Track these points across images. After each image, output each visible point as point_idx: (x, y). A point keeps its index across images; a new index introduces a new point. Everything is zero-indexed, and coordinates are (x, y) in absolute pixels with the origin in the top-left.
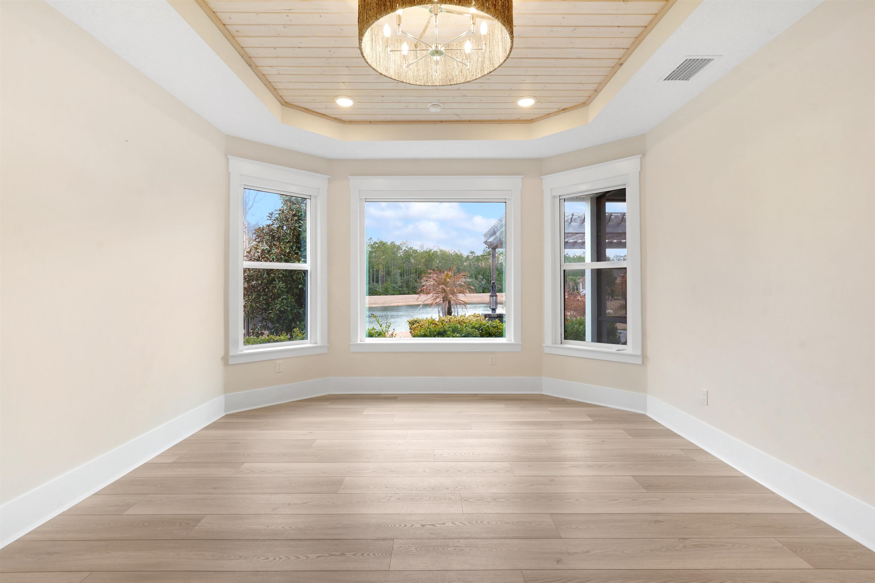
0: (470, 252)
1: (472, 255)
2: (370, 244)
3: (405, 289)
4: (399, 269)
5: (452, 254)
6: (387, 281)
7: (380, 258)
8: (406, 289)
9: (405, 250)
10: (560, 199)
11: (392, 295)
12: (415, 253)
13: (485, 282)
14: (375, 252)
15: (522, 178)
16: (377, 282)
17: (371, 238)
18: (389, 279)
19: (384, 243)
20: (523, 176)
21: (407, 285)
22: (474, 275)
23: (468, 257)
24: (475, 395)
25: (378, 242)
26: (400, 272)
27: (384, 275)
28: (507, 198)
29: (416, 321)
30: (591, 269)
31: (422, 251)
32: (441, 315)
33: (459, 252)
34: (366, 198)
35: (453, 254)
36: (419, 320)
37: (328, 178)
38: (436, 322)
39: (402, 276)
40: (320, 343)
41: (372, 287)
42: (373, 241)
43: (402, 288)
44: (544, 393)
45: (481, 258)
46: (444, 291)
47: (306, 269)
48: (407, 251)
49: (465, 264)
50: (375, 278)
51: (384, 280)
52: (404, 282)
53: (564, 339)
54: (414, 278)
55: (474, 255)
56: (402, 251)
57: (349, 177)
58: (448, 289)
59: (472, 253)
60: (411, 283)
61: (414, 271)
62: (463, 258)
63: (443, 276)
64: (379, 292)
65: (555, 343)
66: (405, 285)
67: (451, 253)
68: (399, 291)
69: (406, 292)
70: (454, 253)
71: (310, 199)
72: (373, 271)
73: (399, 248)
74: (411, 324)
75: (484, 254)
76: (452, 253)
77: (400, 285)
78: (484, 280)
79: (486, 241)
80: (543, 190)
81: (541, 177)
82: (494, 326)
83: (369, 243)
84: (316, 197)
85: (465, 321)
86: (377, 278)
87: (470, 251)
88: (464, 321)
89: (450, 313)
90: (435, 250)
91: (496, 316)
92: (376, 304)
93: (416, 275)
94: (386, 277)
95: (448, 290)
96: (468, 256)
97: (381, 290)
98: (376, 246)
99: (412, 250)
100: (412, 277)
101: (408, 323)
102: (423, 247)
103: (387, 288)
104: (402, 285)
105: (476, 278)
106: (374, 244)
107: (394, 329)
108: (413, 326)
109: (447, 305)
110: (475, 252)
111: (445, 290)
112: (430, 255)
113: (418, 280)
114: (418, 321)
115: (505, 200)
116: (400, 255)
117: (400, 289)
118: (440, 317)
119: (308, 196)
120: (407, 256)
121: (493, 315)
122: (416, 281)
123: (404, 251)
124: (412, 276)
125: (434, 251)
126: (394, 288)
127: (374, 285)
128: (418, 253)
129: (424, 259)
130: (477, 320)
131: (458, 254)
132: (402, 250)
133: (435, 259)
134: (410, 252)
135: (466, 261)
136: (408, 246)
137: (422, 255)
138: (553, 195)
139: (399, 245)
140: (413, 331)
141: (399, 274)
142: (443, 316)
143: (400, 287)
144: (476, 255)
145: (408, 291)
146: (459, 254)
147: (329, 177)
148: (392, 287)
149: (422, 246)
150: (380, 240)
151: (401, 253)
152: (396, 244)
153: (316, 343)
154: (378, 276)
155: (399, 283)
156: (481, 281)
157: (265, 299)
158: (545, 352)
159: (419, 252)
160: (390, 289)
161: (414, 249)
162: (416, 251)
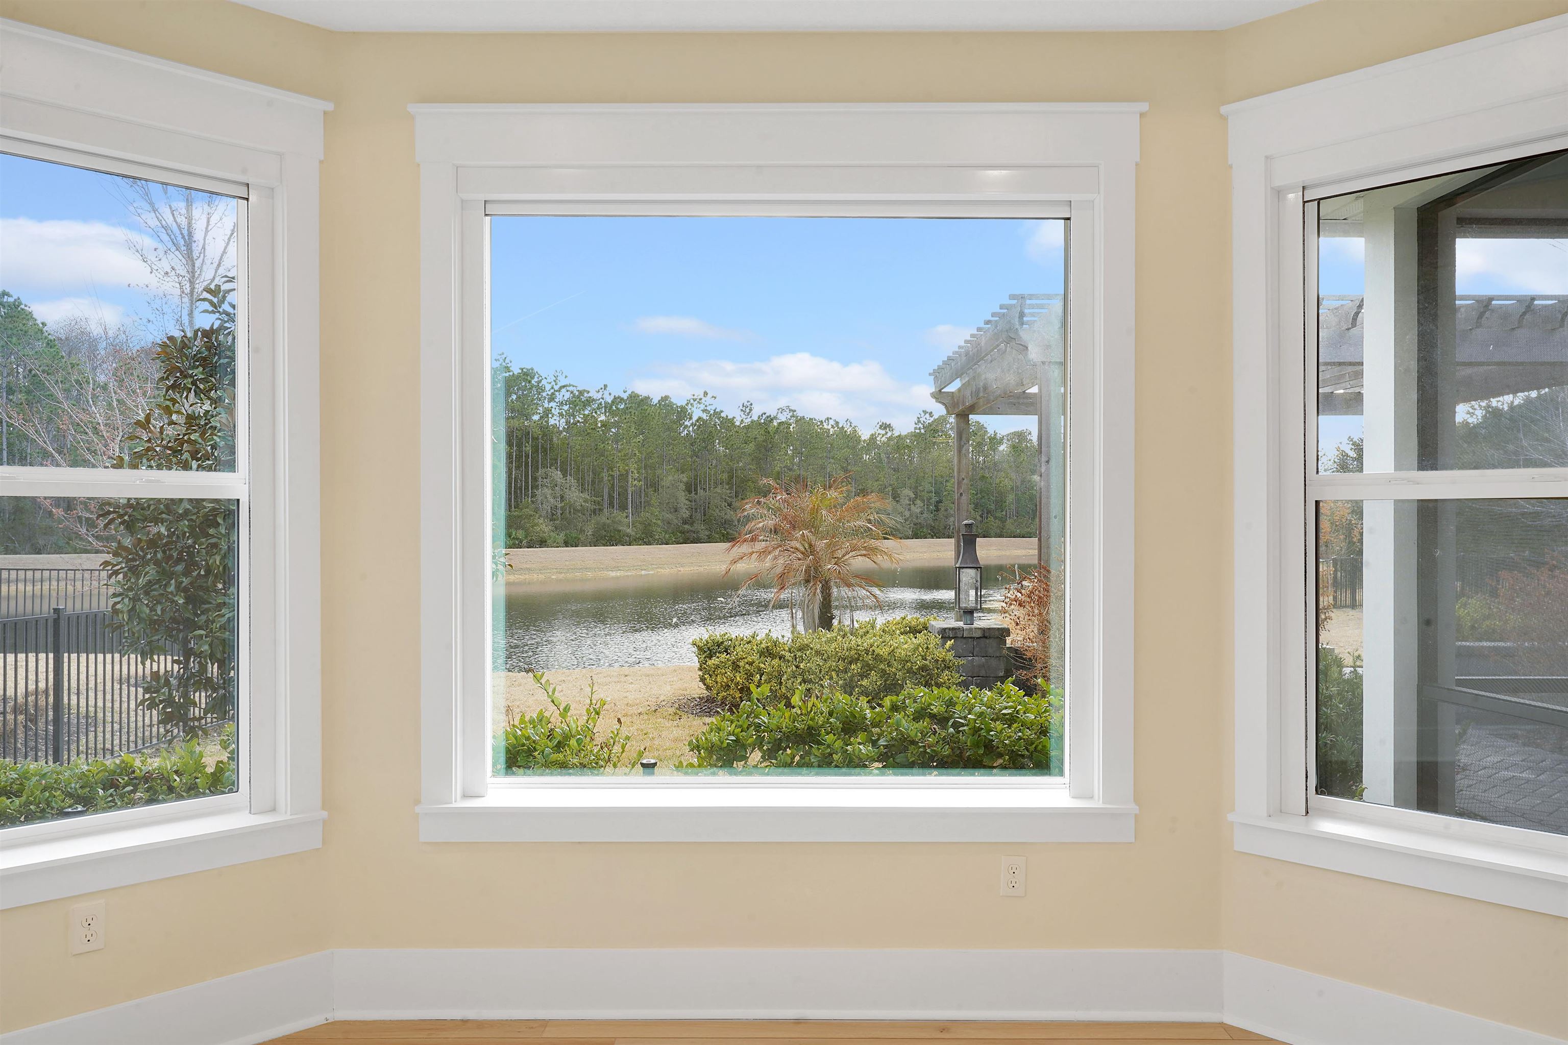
0: (878, 426)
1: (884, 432)
2: (603, 403)
3: (700, 527)
4: (683, 473)
5: (829, 430)
6: (648, 504)
7: (628, 442)
8: (703, 528)
9: (700, 418)
10: (1304, 202)
11: (662, 544)
12: (728, 429)
13: (921, 507)
14: (616, 425)
15: (1142, 115)
16: (623, 507)
17: (605, 386)
18: (654, 501)
19: (642, 400)
20: (1144, 107)
21: (705, 515)
22: (890, 488)
23: (873, 438)
24: (942, 1030)
25: (625, 396)
26: (685, 479)
27: (640, 488)
28: (1073, 197)
29: (719, 645)
30: (1397, 502)
31: (748, 421)
32: (800, 628)
33: (849, 424)
34: (489, 197)
35: (832, 430)
36: (731, 640)
37: (325, 113)
38: (783, 653)
39: (690, 492)
40: (289, 813)
41: (608, 521)
42: (610, 394)
43: (692, 524)
44: (1230, 1019)
45: (908, 441)
46: (811, 549)
47: (234, 497)
48: (705, 422)
49: (866, 457)
50: (615, 495)
51: (641, 502)
52: (696, 509)
53: (1317, 793)
54: (724, 497)
55: (889, 434)
56: (691, 422)
57: (412, 108)
58: (821, 544)
59: (885, 426)
60: (717, 511)
61: (725, 476)
62: (858, 439)
63: (807, 500)
64: (629, 536)
65: (1281, 812)
66: (698, 516)
67: (826, 426)
68: (682, 532)
69: (703, 534)
70: (836, 429)
71: (247, 199)
72: (610, 478)
73: (683, 413)
74: (705, 652)
75: (918, 431)
76: (830, 427)
77: (684, 515)
78: (918, 502)
79: (940, 391)
80: (1231, 167)
81: (1224, 110)
82: (1004, 712)
83: (601, 400)
84: (273, 189)
85: (878, 651)
86: (623, 494)
87: (880, 424)
88: (874, 651)
89: (826, 621)
90: (784, 419)
91: (979, 634)
92: (617, 568)
93: (731, 489)
94: (646, 495)
95: (823, 545)
96: (872, 435)
97: (633, 531)
98: (617, 409)
99: (719, 419)
100: (719, 493)
101: (695, 649)
102: (751, 410)
103: (649, 525)
104: (691, 516)
105: (894, 498)
106: (613, 402)
107: (619, 720)
108: (710, 662)
109: (819, 596)
110: (893, 425)
111: (810, 545)
112: (769, 433)
113: (736, 504)
114: (726, 643)
115: (1068, 209)
116: (686, 432)
117: (686, 526)
118: (795, 635)
119: (234, 186)
120: (706, 436)
121: (971, 629)
122: (730, 505)
123: (697, 421)
124: (718, 490)
125: (779, 421)
126: (669, 523)
127: (614, 517)
128: (735, 427)
129: (751, 445)
130: (917, 649)
131: (846, 431)
132: (691, 418)
133: (784, 445)
134: (715, 425)
135: (868, 451)
136: (709, 408)
137: (746, 434)
138: (1278, 183)
139: (684, 405)
140: (711, 676)
141: (683, 487)
142: (806, 630)
143: (685, 522)
144: (896, 435)
145: (707, 533)
146: (849, 430)
147: (329, 106)
148: (663, 521)
149: (748, 411)
150: (629, 392)
151: (688, 428)
152: (674, 402)
153: (274, 810)
154: (627, 490)
155: (684, 510)
156: (910, 505)
157: (185, 590)
158: (1236, 848)
159: (738, 423)
160: (658, 526)
161: (725, 416)
162: (731, 421)
